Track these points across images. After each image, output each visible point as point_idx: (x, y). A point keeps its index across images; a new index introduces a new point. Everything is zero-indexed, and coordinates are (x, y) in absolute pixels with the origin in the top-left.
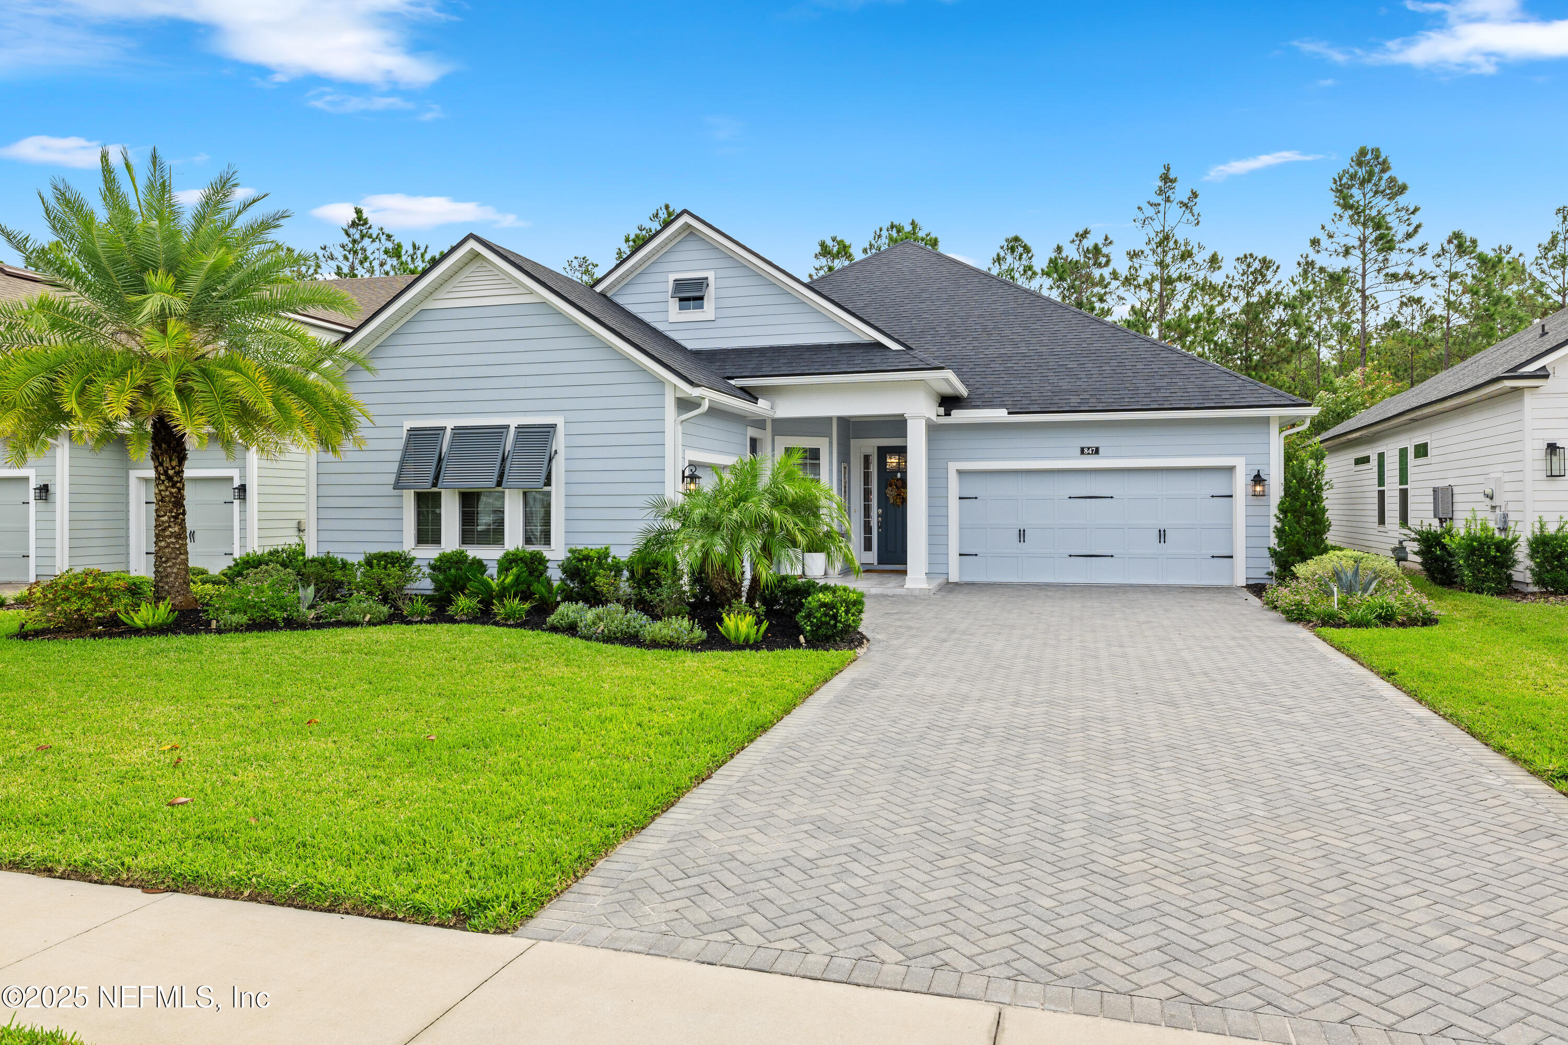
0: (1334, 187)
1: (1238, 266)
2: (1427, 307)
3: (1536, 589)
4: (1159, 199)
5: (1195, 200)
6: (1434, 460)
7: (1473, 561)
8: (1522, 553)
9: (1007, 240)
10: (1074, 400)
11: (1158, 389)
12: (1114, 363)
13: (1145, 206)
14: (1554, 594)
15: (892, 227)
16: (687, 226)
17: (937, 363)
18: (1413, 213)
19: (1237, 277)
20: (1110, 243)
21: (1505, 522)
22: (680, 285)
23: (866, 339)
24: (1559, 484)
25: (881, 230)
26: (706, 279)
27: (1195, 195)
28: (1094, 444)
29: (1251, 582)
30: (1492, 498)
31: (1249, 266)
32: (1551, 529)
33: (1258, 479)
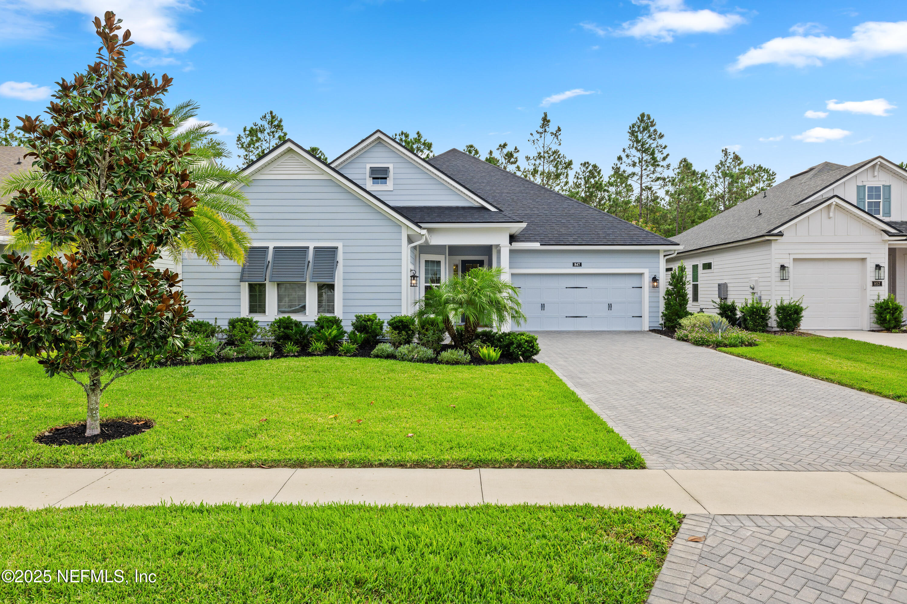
0: (630, 131)
1: (582, 168)
2: (654, 191)
3: (778, 329)
4: (541, 130)
5: (560, 132)
6: (715, 271)
7: (753, 317)
8: (772, 312)
9: (467, 146)
10: (571, 239)
11: (609, 235)
12: (583, 221)
13: (535, 133)
14: (788, 331)
15: (402, 133)
16: (379, 138)
17: (518, 219)
18: (664, 148)
19: (581, 173)
20: (518, 151)
21: (760, 300)
22: (373, 170)
23: (477, 205)
24: (786, 283)
25: (396, 135)
26: (388, 168)
27: (559, 129)
28: (579, 261)
29: (651, 329)
30: (753, 289)
31: (587, 168)
32: (786, 303)
33: (655, 279)
